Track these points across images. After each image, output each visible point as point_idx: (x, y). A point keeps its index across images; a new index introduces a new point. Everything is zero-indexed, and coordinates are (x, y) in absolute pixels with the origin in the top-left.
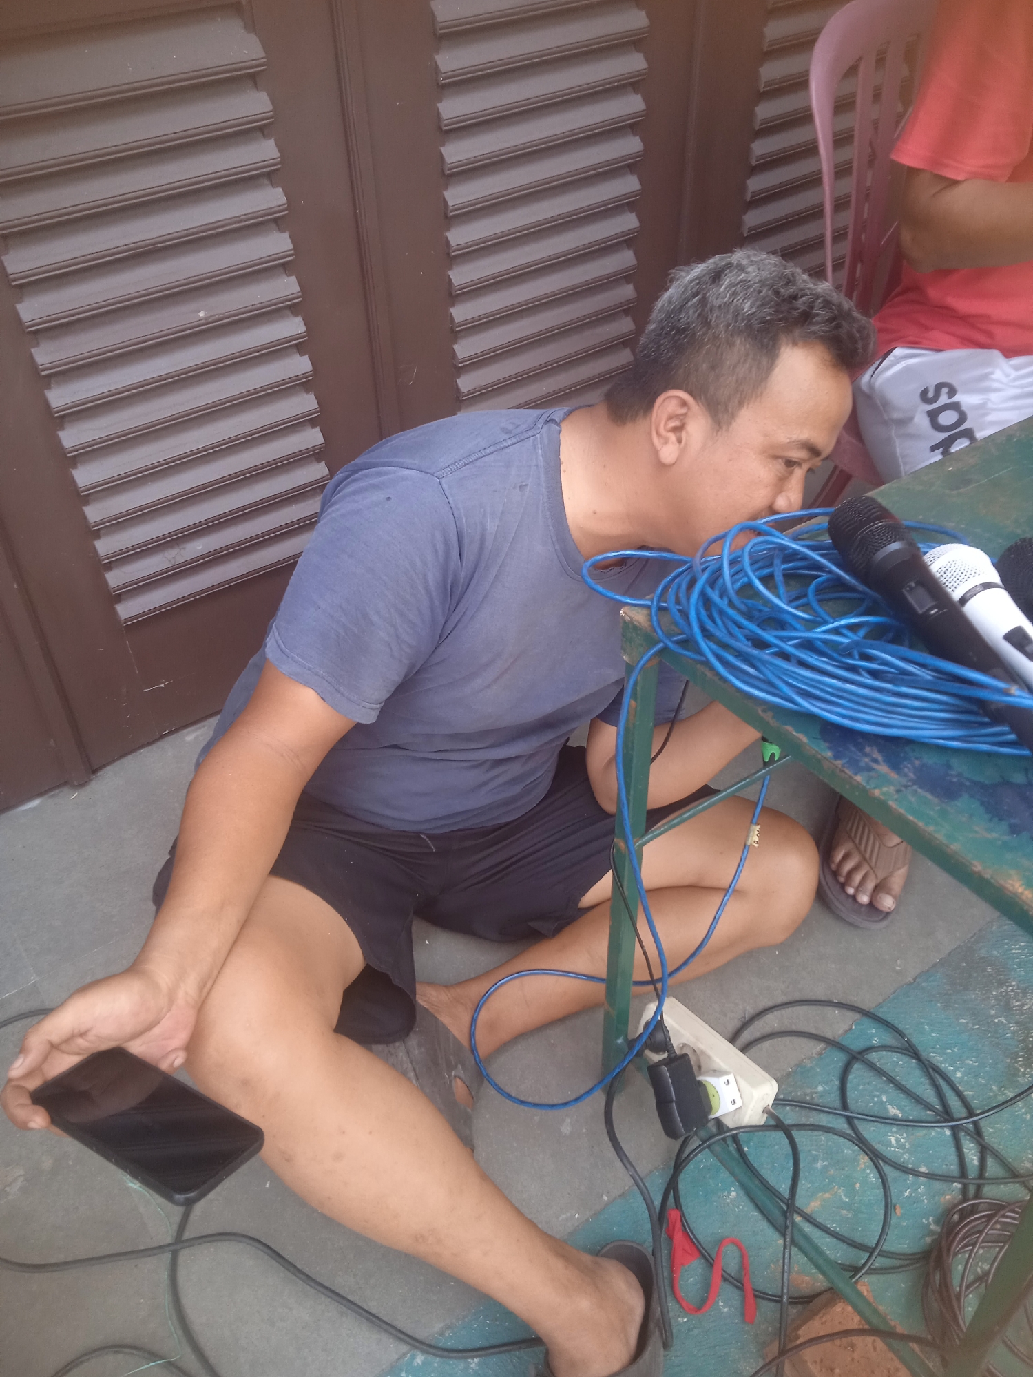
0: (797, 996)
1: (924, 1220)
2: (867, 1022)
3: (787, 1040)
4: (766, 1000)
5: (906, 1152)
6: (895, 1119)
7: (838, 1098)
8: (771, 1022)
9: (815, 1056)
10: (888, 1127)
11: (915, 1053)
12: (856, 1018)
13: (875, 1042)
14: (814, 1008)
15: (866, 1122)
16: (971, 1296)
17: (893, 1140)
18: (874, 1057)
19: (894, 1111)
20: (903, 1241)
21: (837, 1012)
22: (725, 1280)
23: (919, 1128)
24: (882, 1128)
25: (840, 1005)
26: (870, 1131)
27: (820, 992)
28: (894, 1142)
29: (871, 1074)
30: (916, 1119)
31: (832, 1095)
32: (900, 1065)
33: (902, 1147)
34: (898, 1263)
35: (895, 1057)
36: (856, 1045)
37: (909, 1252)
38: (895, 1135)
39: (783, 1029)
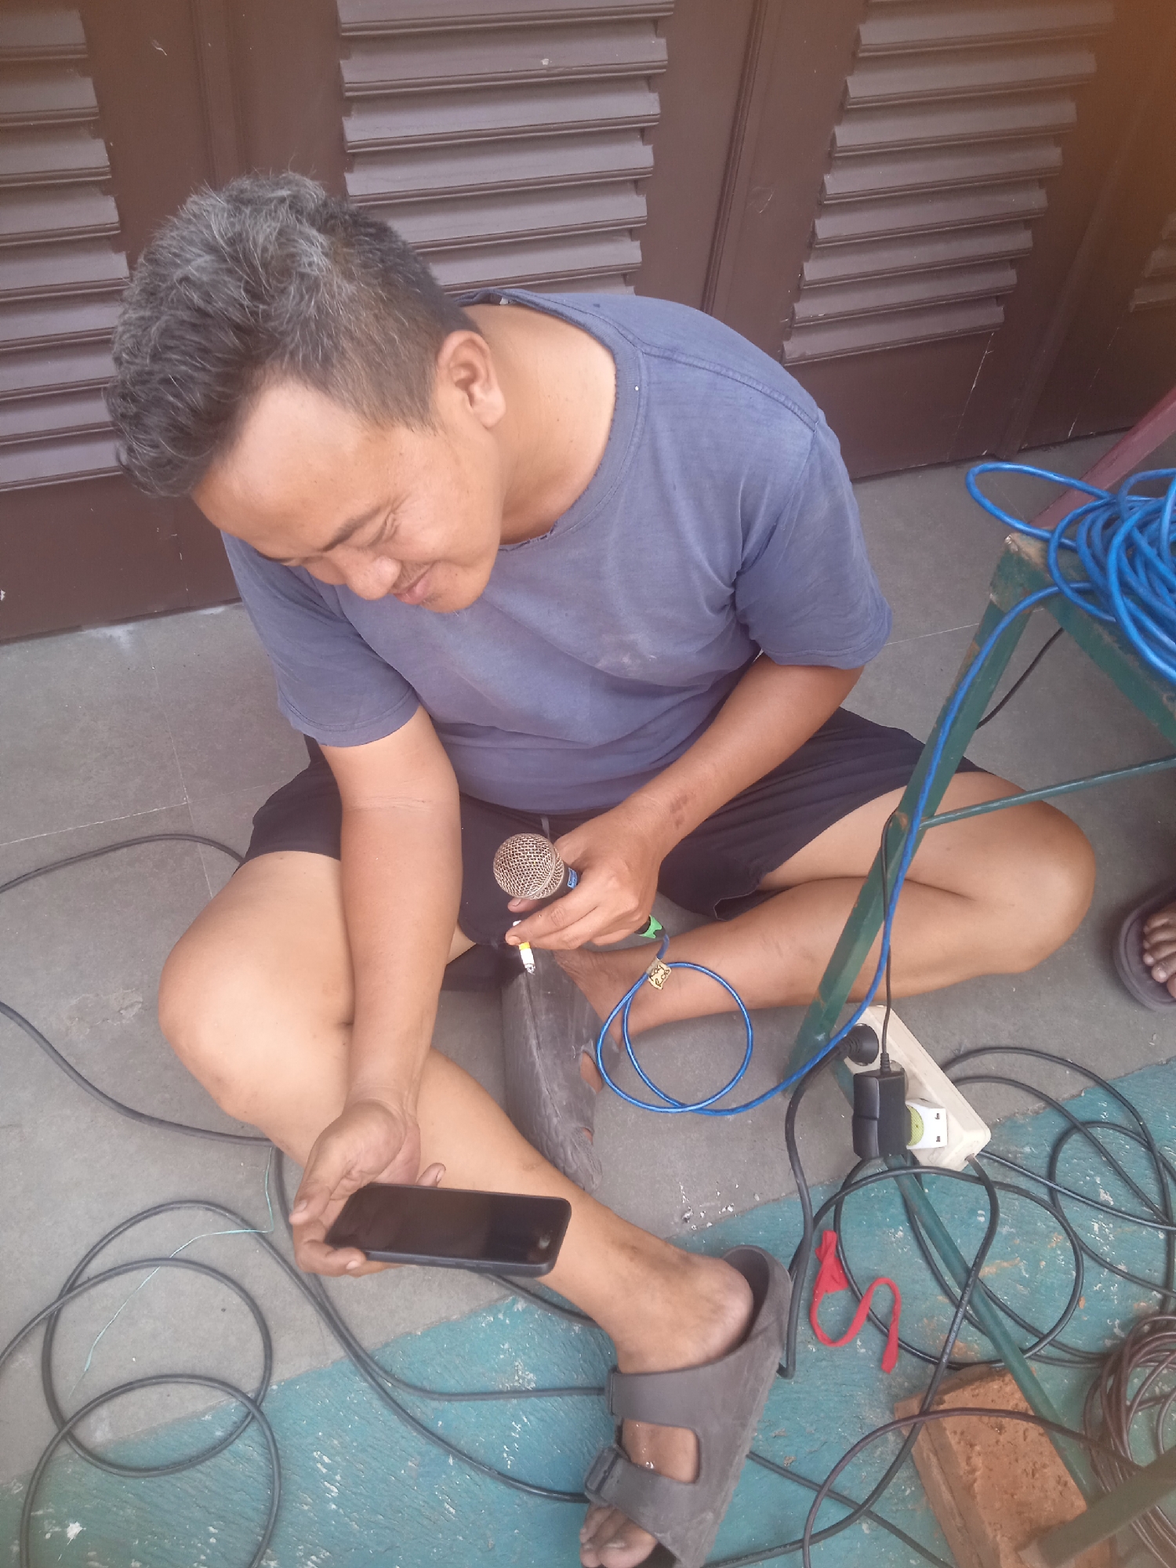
0: (1025, 1043)
1: (1108, 1321)
2: (1100, 1093)
3: (1003, 1088)
4: (988, 1039)
5: (1108, 1244)
6: (1105, 1205)
7: (1045, 1165)
8: (988, 1063)
9: (1031, 1114)
10: (1094, 1213)
11: (1148, 1142)
12: (1089, 1085)
13: (1104, 1117)
14: (1043, 1061)
15: (1070, 1199)
16: (1140, 1413)
17: (1096, 1227)
18: (1098, 1132)
19: (1105, 1197)
20: (1079, 1335)
21: (1068, 1072)
22: (869, 1319)
23: (1130, 1223)
24: (1089, 1211)
25: (1074, 1067)
26: (1072, 1210)
27: (1053, 1048)
28: (1097, 1230)
29: (1090, 1150)
30: (1129, 1212)
31: (1040, 1161)
32: (1126, 1150)
33: (1105, 1237)
34: (1067, 1356)
35: (1122, 1139)
36: (1082, 1115)
37: (1082, 1349)
38: (1100, 1222)
39: (1000, 1074)
